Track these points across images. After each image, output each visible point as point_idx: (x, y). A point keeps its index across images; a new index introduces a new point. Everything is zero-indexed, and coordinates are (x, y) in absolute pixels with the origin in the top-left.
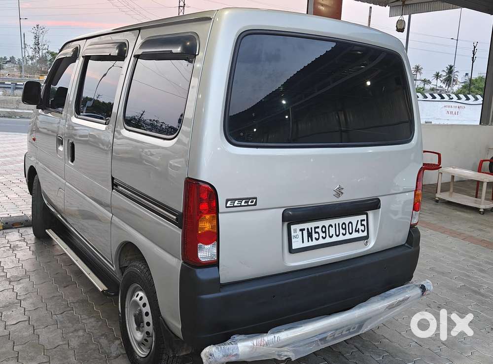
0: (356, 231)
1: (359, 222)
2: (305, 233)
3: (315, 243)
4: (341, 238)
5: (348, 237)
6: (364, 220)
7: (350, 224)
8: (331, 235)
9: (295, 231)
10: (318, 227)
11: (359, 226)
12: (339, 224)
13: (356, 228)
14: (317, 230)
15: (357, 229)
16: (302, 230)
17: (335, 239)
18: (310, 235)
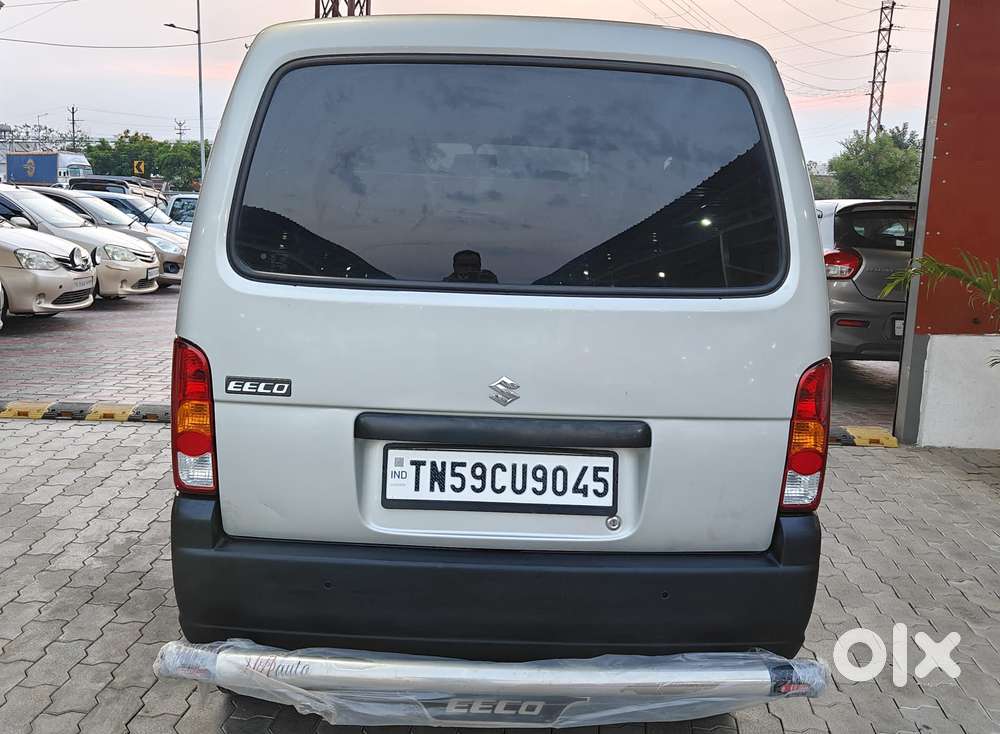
0: (576, 490)
1: (589, 473)
2: (426, 471)
3: (449, 496)
4: (528, 498)
5: (549, 498)
6: (606, 469)
7: (560, 474)
8: (498, 487)
9: (399, 462)
10: (463, 465)
11: (588, 479)
12: (525, 467)
13: (577, 483)
14: (458, 470)
15: (581, 487)
16: (418, 464)
17: (508, 497)
18: (437, 477)
